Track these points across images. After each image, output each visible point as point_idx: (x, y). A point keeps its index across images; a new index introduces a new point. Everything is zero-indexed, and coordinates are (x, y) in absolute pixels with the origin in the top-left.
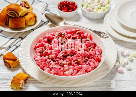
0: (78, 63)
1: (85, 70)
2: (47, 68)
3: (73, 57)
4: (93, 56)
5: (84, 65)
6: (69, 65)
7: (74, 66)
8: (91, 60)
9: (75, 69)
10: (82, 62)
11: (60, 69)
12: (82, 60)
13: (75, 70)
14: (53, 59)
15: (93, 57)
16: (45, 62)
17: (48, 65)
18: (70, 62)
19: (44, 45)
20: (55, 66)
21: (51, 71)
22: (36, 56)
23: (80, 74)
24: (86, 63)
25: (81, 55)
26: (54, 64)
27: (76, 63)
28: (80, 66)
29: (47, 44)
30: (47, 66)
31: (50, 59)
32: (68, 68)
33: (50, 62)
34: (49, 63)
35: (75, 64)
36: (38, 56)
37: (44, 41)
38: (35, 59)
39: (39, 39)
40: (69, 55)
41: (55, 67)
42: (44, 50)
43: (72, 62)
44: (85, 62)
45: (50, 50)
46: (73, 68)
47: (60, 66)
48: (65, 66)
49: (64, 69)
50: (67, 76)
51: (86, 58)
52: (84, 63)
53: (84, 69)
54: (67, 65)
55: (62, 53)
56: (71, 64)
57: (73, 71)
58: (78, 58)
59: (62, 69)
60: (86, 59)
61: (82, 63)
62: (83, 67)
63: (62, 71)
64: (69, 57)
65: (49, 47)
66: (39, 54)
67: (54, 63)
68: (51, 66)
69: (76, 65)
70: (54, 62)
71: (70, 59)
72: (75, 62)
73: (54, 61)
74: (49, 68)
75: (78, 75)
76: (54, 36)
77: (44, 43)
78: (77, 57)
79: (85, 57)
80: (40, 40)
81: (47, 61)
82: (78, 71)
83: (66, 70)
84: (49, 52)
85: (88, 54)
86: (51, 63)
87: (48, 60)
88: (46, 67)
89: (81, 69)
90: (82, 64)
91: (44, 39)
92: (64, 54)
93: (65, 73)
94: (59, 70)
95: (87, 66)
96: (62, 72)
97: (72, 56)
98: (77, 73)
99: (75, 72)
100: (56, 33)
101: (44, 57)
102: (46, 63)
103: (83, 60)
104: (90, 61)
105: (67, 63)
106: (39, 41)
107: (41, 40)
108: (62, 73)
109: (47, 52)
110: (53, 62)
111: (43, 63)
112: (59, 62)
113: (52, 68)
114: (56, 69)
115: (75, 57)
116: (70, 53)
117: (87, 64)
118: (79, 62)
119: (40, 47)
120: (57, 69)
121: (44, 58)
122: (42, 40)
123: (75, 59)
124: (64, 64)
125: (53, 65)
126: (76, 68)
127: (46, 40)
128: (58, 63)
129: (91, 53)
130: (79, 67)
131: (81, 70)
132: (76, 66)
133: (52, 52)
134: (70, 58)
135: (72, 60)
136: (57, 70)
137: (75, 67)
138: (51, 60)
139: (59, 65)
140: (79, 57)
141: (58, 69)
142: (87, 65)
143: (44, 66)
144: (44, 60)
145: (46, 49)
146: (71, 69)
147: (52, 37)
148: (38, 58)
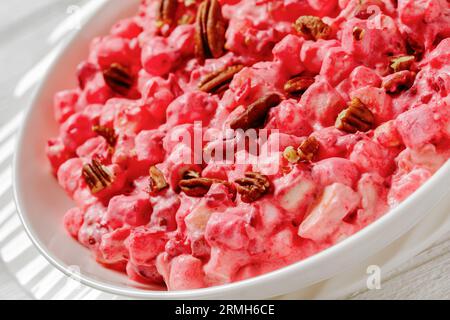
0: (361, 121)
1: (433, 141)
2: (170, 257)
3: (304, 97)
4: (439, 20)
5: (406, 109)
6: (305, 165)
7: (343, 152)
8: (435, 54)
9: (361, 170)
10: (382, 99)
11: (256, 222)
12: (379, 84)
13: (365, 176)
14: (186, 176)
15: (437, 28)
16: (141, 230)
17: (171, 235)
18: (303, 140)
19: (97, 121)
20: (215, 219)
21: (208, 268)
22: (77, 211)
23: (411, 188)
24: (414, 93)
25: (357, 58)
26: (205, 212)
27: (345, 130)
28: (384, 129)
29: (111, 111)
30: (168, 245)
31: (170, 191)
32: (306, 187)
33: (176, 206)
34: (170, 220)
35: (341, 140)
36: (87, 207)
37: (92, 99)
38: (76, 237)
39: (57, 103)
40: (274, 101)
41: (216, 230)
42: (110, 155)
43: (320, 133)
44: (404, 87)
45: (144, 133)
46: (339, 168)
47: (249, 199)
48: (281, 183)
49: (283, 211)
50: (328, 241)
51: (397, 62)
52: (398, 103)
53: (420, 136)
54: (295, 170)
55: (230, 109)
56: (314, 152)
57: (355, 187)
58: (347, 88)
59: (270, 214)
60: (401, 67)
61: (390, 108)
62: (402, 129)
63: (278, 228)
64: (283, 109)
65: (130, 118)
66: (85, 195)
67: (204, 201)
68: (193, 234)
69: (353, 136)
70: (200, 195)
71: (297, 119)
72: (338, 123)
73: (199, 190)
74: (188, 250)
75: (400, 196)
76: (142, 37)
77: (92, 111)
78: (333, 84)
79: (391, 54)
80: (63, 105)
81: (157, 209)
82: (390, 170)
83: (304, 210)
84: (141, 150)
85: (403, 28)
86: (181, 211)
87: (161, 204)
88: (165, 255)
89: (401, 147)
90: (391, 115)
91: (82, 85)
92: (240, 109)
93: (303, 230)
94: (253, 233)
95: (431, 105)
96: (284, 237)
97: (296, 94)
98: (388, 186)
99: (367, 190)
100: (143, 15)
101: (121, 198)
102: (156, 228)
103: (386, 80)
104: (437, 64)
105: (285, 162)
106: (58, 115)
107: (68, 100)
108: (288, 241)
109: (132, 153)
110: (193, 200)
111: (132, 236)
112: (232, 177)
113: (203, 239)
114: (229, 232)
115: (320, 90)
116: (279, 85)
117: (425, 91)
118: (363, 107)
119: (80, 151)
120: (237, 235)
121: (125, 203)
122: (75, 98)
123: (323, 103)
124: (270, 178)
125: (201, 223)
126: (365, 162)
127: (97, 82)
128: (230, 189)
129: (417, 12)
130: (382, 144)
131: (402, 157)
132: (359, 146)
133: (159, 140)
134: (290, 118)
135: (313, 117)
136: (236, 240)
137: (354, 157)
138: (177, 191)
139: (239, 196)
140: (346, 75)
141: (244, 232)
142: (426, 100)
143: (148, 255)
144: (130, 216)
145: (120, 141)
146: (330, 183)
147: (126, 47)
148: (90, 224)
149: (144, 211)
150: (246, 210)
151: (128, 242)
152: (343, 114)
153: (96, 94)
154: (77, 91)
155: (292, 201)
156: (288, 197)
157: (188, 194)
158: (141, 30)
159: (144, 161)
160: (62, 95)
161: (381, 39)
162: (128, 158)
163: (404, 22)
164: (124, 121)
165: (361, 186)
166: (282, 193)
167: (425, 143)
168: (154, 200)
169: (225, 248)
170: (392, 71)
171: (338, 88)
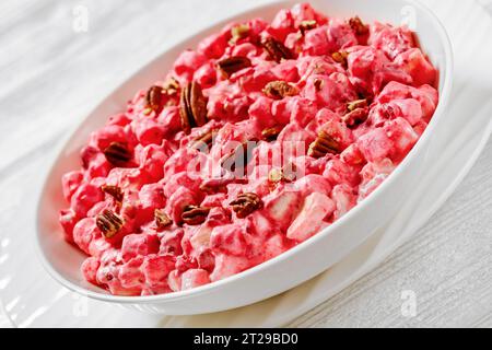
0: (328, 146)
1: (388, 155)
2: (180, 272)
3: (279, 138)
5: (364, 133)
7: (318, 170)
8: (383, 94)
9: (333, 183)
10: (343, 129)
11: (252, 230)
12: (340, 120)
13: (337, 187)
14: (186, 209)
15: (382, 75)
16: (153, 256)
17: (179, 257)
21: (213, 275)
22: (93, 260)
24: (370, 123)
25: (319, 104)
26: (206, 231)
27: (316, 156)
28: (349, 151)
29: (115, 177)
30: (178, 264)
31: (174, 225)
32: (290, 198)
33: (180, 236)
34: (177, 247)
35: (314, 163)
36: (102, 252)
37: (95, 173)
38: (95, 280)
39: (64, 182)
41: (219, 238)
42: (118, 209)
44: (361, 121)
45: (146, 187)
46: (317, 181)
47: (243, 212)
48: (268, 199)
49: (272, 221)
51: (352, 104)
52: (357, 132)
53: (379, 151)
54: (279, 186)
57: (330, 195)
58: (313, 128)
59: (262, 224)
60: (356, 107)
61: (351, 137)
62: (363, 148)
65: (132, 180)
66: (100, 244)
67: (203, 225)
68: (199, 249)
69: (323, 159)
70: (200, 222)
72: (310, 151)
73: (199, 218)
74: (195, 265)
75: (366, 195)
76: (133, 124)
77: (99, 182)
78: (302, 126)
79: (346, 100)
80: (70, 183)
81: (163, 241)
83: (290, 217)
84: (145, 198)
85: (354, 80)
86: (185, 238)
87: (167, 236)
88: (176, 271)
89: (364, 163)
90: (352, 141)
91: (86, 166)
93: (290, 233)
94: (250, 238)
95: (385, 127)
96: (276, 241)
97: (272, 138)
98: (356, 193)
99: (340, 195)
100: (131, 111)
101: (134, 235)
102: (165, 255)
103: (345, 117)
104: (384, 100)
105: (270, 182)
106: (66, 193)
107: (76, 178)
108: (279, 244)
109: (137, 203)
110: (195, 227)
111: (146, 263)
112: (226, 203)
113: (207, 252)
114: (230, 239)
115: (292, 130)
116: (257, 132)
117: (378, 121)
118: (329, 138)
119: (90, 212)
120: (236, 240)
122: (81, 177)
123: (296, 139)
124: (259, 195)
125: (203, 240)
126: (336, 177)
127: (99, 160)
129: (364, 65)
130: (348, 162)
131: (366, 169)
132: (329, 165)
133: (160, 190)
136: (236, 247)
137: (326, 174)
138: (180, 224)
140: (312, 117)
141: (242, 238)
142: (380, 125)
143: (161, 274)
144: (142, 247)
145: (126, 197)
146: (309, 193)
147: (121, 131)
148: (107, 264)
149: (153, 244)
150: (241, 224)
151: (142, 269)
152: (313, 144)
153: (99, 169)
154: (82, 171)
155: (279, 211)
156: (276, 207)
157: (190, 224)
158: (130, 121)
159: (149, 208)
160: (68, 176)
161: (337, 90)
162: (134, 208)
163: (355, 75)
164: (127, 183)
165: (334, 194)
166: (271, 204)
167: (382, 158)
168: (160, 234)
169: (228, 253)
170: (349, 111)
171: (306, 129)
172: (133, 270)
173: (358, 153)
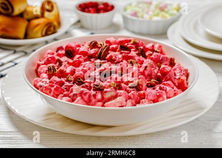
1: (153, 101)
2: (64, 96)
4: (170, 76)
7: (128, 91)
8: (165, 82)
9: (130, 98)
10: (145, 85)
11: (95, 96)
12: (145, 82)
13: (130, 100)
14: (79, 79)
15: (169, 78)
17: (66, 92)
22: (39, 79)
24: (154, 88)
26: (80, 88)
27: (130, 87)
28: (141, 92)
29: (63, 59)
30: (64, 93)
31: (72, 82)
32: (113, 93)
33: (72, 86)
34: (68, 89)
35: (128, 89)
36: (44, 78)
37: (59, 55)
39: (47, 52)
41: (82, 92)
42: (58, 68)
44: (152, 86)
45: (71, 67)
46: (124, 94)
47: (95, 90)
49: (103, 97)
51: (153, 80)
52: (149, 89)
53: (151, 98)
56: (119, 88)
57: (126, 101)
59: (99, 96)
60: (153, 82)
61: (146, 89)
63: (99, 101)
65: (68, 63)
66: (45, 75)
67: (80, 86)
69: (132, 89)
72: (129, 85)
73: (81, 84)
77: (58, 58)
80: (48, 54)
81: (65, 84)
83: (109, 99)
84: (69, 69)
86: (73, 88)
87: (67, 84)
89: (144, 98)
91: (57, 51)
93: (106, 104)
94: (92, 98)
96: (100, 104)
99: (129, 103)
104: (164, 84)
105: (110, 85)
107: (51, 53)
109: (65, 70)
110: (77, 86)
111: (56, 86)
113: (76, 94)
114: (85, 94)
117: (157, 89)
120: (87, 96)
122: (53, 54)
124: (104, 88)
125: (78, 91)
126: (132, 97)
127: (62, 52)
129: (165, 71)
130: (139, 95)
131: (143, 100)
132: (132, 92)
133: (75, 70)
137: (130, 94)
138: (74, 83)
139: (92, 89)
141: (90, 96)
143: (57, 93)
144: (57, 82)
145: (63, 66)
146: (120, 96)
147: (76, 48)
148: (43, 82)
149: (61, 84)
150: (93, 92)
151: (53, 88)
153: (61, 54)
154: (55, 52)
155: (107, 96)
156: (107, 94)
157: (77, 84)
158: (80, 47)
159: (67, 73)
160: (49, 51)
161: (151, 73)
162: (63, 70)
163: (160, 73)
164: (66, 63)
165: (128, 101)
166: (106, 92)
167: (151, 100)
168: (65, 82)
169: (82, 98)
172: (49, 87)
173: (144, 94)
